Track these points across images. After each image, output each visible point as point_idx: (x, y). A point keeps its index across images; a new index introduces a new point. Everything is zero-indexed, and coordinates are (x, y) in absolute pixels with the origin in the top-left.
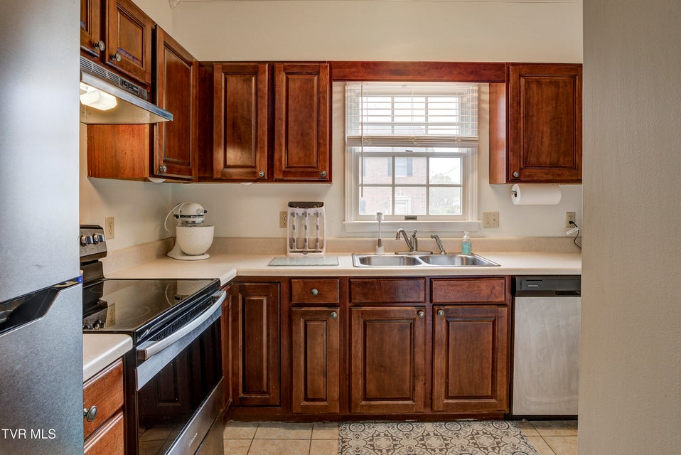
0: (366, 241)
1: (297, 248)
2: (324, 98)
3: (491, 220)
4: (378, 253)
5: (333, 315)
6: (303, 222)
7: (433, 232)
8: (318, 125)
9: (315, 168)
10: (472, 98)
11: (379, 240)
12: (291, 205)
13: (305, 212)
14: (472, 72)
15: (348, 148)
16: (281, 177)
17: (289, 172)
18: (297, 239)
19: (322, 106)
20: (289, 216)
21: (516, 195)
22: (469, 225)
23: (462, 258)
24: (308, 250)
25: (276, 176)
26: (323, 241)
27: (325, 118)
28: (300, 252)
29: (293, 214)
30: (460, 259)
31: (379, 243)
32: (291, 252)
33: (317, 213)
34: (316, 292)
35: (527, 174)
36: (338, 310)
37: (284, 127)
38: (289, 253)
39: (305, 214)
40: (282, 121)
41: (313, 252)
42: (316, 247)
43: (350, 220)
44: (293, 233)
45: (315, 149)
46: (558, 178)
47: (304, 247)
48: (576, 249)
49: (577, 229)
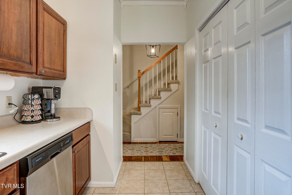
48: (15, 122)
49: (17, 108)
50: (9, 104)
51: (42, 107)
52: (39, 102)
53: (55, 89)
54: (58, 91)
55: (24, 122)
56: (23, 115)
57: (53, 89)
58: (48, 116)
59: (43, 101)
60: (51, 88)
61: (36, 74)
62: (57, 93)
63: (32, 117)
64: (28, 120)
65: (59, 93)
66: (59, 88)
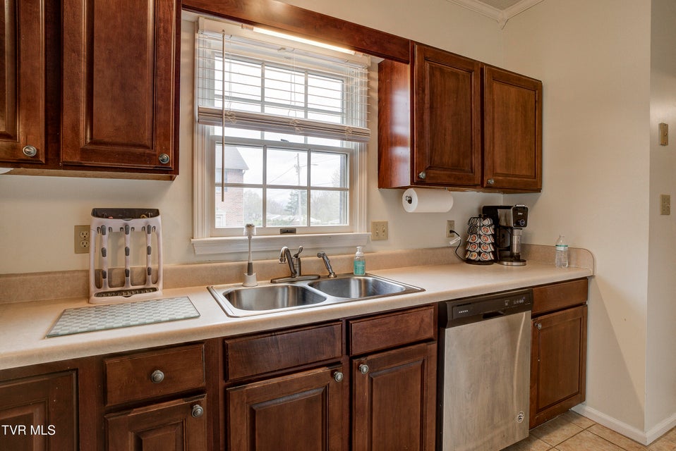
0: (228, 267)
1: (111, 286)
2: (166, 31)
3: (380, 232)
4: (248, 284)
5: (195, 412)
6: (122, 241)
7: (317, 248)
8: (154, 75)
9: (148, 148)
10: (361, 83)
11: (250, 265)
12: (97, 213)
13: (126, 226)
14: (376, 43)
15: (199, 127)
16: (77, 159)
17: (93, 151)
18: (110, 270)
19: (162, 43)
20: (93, 233)
21: (410, 201)
22: (357, 238)
23: (360, 280)
24: (132, 287)
25: (65, 157)
26: (157, 272)
27: (168, 64)
28: (116, 293)
29: (102, 230)
30: (357, 282)
31: (250, 268)
32: (98, 295)
33: (149, 227)
34: (160, 375)
35: (432, 175)
36: (204, 399)
37: (84, 68)
38: (93, 298)
39: (126, 229)
40: (79, 55)
41: (140, 291)
42: (145, 282)
43: (202, 236)
44: (101, 263)
45: (148, 116)
46: (459, 183)
47: (123, 284)
48: (457, 260)
49: (460, 238)
50: (451, 232)
51: (495, 240)
52: (491, 231)
53: (516, 210)
54: (521, 214)
55: (469, 261)
56: (468, 250)
57: (511, 210)
58: (506, 257)
59: (498, 229)
60: (509, 207)
61: (482, 186)
62: (521, 216)
63: (479, 254)
64: (473, 258)
65: (525, 217)
66: (524, 207)
